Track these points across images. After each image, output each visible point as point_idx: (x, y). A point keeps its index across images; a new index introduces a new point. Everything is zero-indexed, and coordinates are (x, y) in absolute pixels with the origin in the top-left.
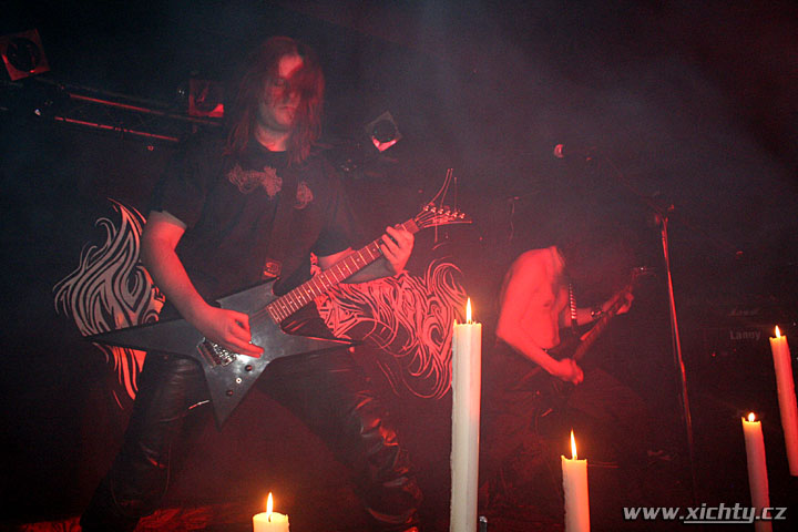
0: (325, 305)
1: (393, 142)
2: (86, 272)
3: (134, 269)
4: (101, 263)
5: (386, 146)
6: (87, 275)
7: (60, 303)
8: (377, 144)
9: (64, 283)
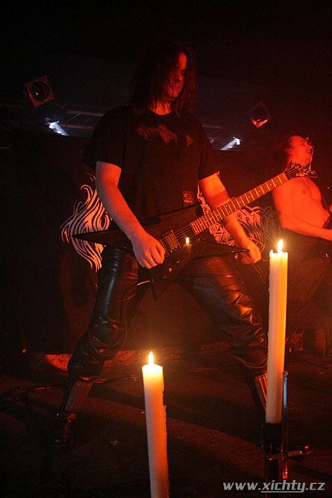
0: (219, 230)
1: (266, 121)
2: (77, 217)
3: (104, 214)
4: (85, 211)
5: (261, 124)
6: (78, 218)
7: (64, 235)
8: (255, 123)
9: (66, 224)
